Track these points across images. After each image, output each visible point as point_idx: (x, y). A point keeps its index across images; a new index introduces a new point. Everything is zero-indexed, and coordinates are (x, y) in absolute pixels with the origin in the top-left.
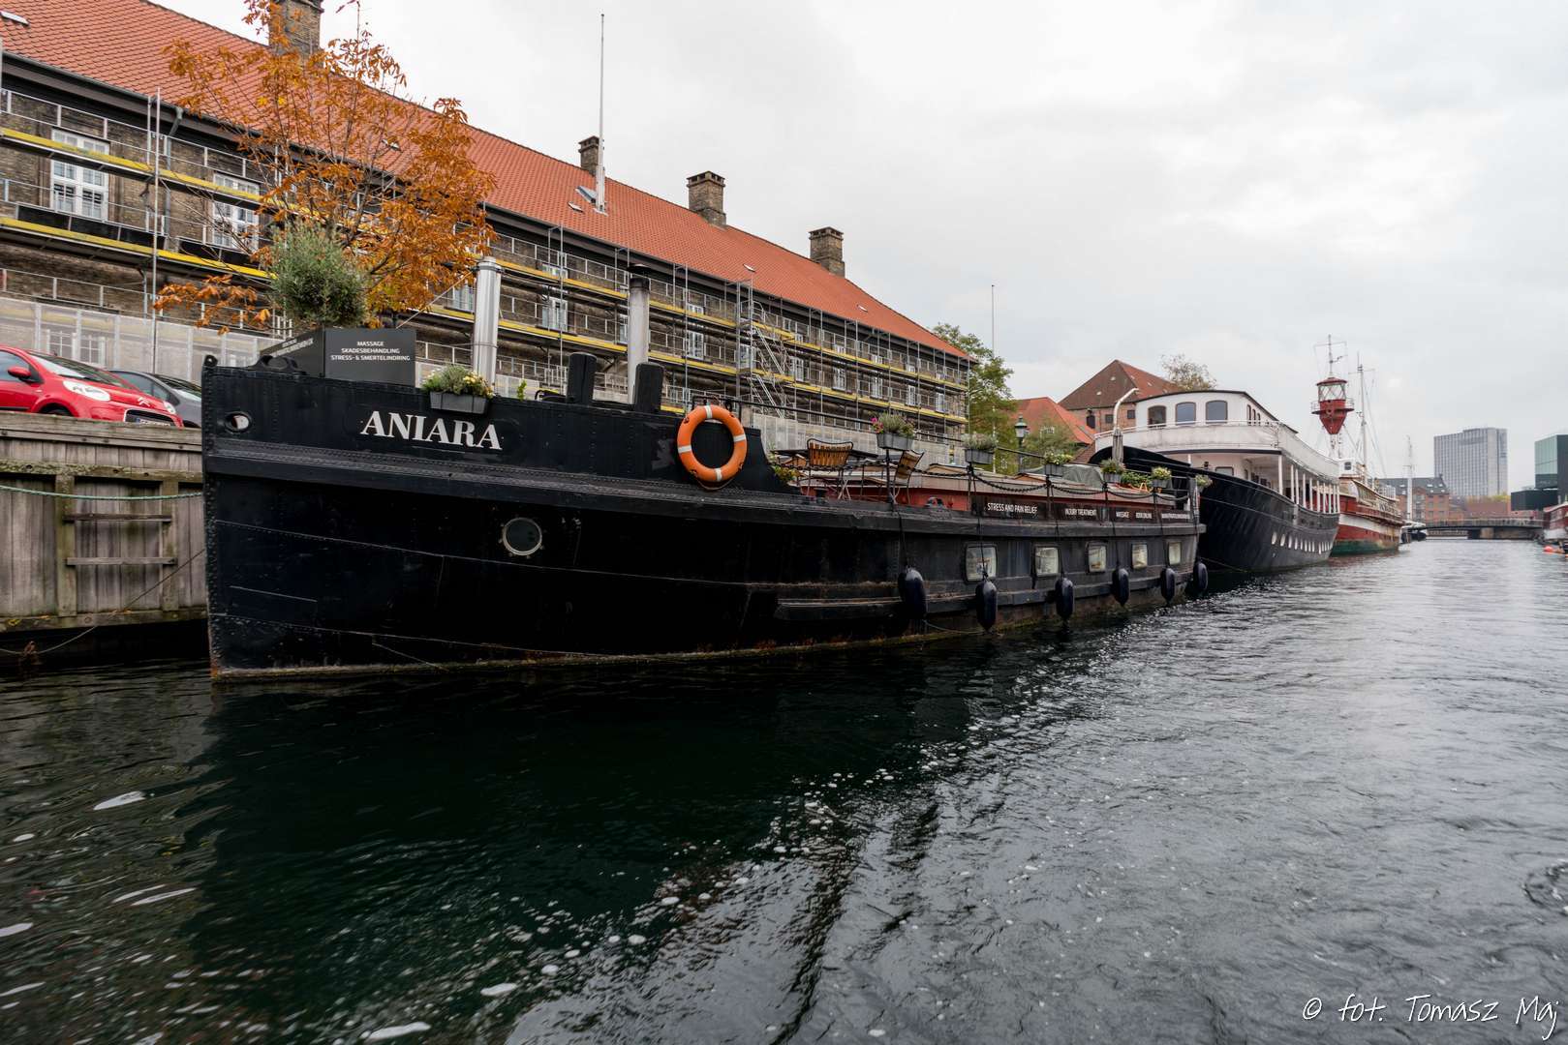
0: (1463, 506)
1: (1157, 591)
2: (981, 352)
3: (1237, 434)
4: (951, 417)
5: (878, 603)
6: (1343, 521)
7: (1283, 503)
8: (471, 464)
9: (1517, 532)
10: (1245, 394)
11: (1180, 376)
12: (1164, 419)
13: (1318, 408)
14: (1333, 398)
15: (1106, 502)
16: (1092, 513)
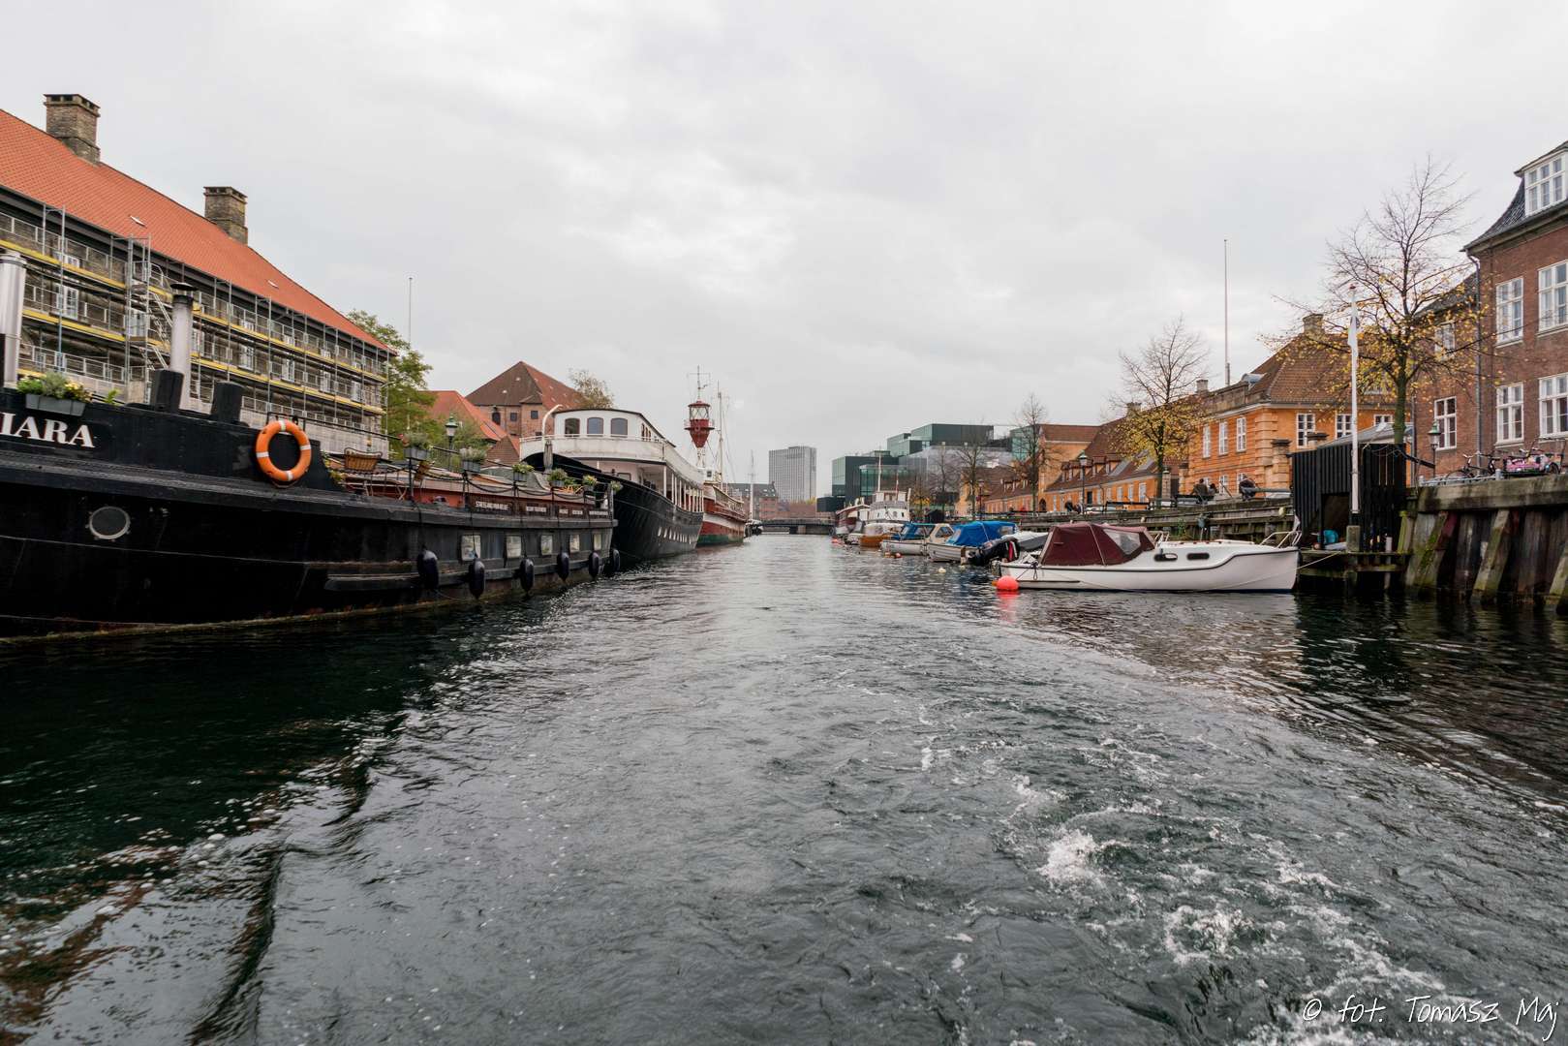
0: (787, 507)
1: (586, 571)
2: (398, 344)
3: (633, 447)
4: (368, 407)
5: (402, 577)
6: (706, 518)
7: (667, 503)
8: (63, 459)
9: (820, 529)
10: (641, 415)
11: (584, 388)
12: (577, 431)
13: (689, 426)
14: (700, 418)
15: (553, 501)
16: (543, 510)
